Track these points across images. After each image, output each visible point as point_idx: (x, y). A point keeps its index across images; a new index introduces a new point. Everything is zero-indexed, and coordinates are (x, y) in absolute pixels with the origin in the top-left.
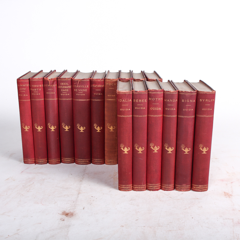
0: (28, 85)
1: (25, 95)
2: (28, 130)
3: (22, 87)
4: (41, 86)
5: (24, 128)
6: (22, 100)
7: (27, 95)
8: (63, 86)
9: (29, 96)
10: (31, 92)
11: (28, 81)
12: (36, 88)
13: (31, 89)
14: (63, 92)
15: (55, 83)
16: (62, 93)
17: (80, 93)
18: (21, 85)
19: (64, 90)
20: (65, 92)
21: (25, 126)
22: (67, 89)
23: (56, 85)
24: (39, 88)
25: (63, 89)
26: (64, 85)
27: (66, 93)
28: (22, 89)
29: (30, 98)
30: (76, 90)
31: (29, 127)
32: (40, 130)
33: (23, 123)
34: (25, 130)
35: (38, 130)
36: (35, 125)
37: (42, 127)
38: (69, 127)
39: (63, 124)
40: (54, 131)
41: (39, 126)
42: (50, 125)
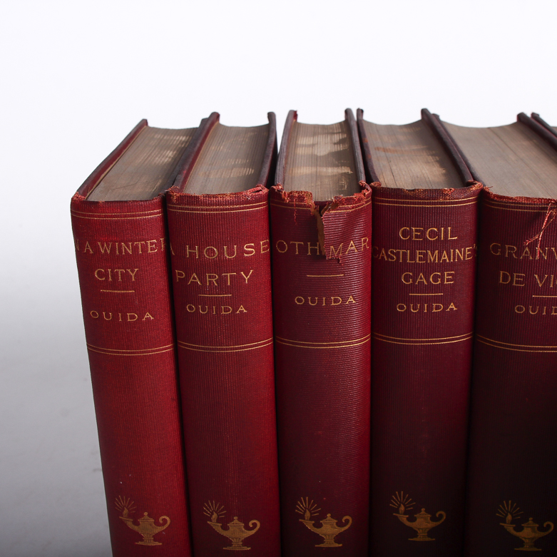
0: (154, 245)
1: (132, 317)
2: (156, 537)
3: (115, 260)
4: (257, 248)
5: (130, 524)
6: (112, 352)
7: (154, 316)
8: (413, 246)
9: (165, 321)
10: (177, 294)
11: (156, 214)
12: (220, 266)
13: (179, 274)
14: (413, 288)
15: (361, 226)
16: (408, 301)
17: (543, 303)
18: (104, 249)
19: (422, 278)
20: (430, 288)
21: (136, 517)
22: (444, 267)
23: (365, 242)
24: (242, 264)
25: (416, 269)
26: (425, 245)
27: (437, 299)
28: (115, 276)
29: (169, 336)
30: (516, 279)
31: (167, 518)
32: (242, 541)
33: (123, 500)
34: (142, 540)
35: (231, 545)
36: (207, 512)
37: (255, 525)
38: (441, 516)
39: (400, 502)
40: (337, 545)
41: (239, 520)
42: (310, 512)
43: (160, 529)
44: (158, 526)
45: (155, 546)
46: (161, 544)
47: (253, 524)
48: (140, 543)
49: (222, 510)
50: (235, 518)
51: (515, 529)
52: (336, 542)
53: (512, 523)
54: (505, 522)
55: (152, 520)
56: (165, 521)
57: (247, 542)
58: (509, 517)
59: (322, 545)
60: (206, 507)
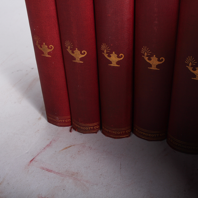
2: (49, 53)
5: (39, 47)
21: (41, 44)
31: (53, 46)
32: (79, 59)
33: (36, 37)
34: (44, 54)
35: (75, 60)
36: (66, 45)
37: (84, 53)
38: (162, 60)
39: (145, 51)
40: (117, 66)
41: (78, 49)
42: (106, 50)
43: (50, 50)
44: (49, 49)
45: (49, 57)
46: (51, 56)
47: (84, 52)
48: (43, 55)
49: (71, 45)
50: (77, 49)
51: (192, 69)
52: (117, 64)
53: (191, 67)
54: (189, 66)
55: (46, 46)
56: (52, 47)
57: (81, 59)
58: (190, 64)
59: (111, 65)
60: (66, 43)
